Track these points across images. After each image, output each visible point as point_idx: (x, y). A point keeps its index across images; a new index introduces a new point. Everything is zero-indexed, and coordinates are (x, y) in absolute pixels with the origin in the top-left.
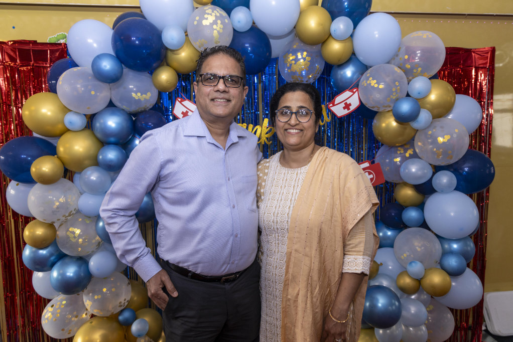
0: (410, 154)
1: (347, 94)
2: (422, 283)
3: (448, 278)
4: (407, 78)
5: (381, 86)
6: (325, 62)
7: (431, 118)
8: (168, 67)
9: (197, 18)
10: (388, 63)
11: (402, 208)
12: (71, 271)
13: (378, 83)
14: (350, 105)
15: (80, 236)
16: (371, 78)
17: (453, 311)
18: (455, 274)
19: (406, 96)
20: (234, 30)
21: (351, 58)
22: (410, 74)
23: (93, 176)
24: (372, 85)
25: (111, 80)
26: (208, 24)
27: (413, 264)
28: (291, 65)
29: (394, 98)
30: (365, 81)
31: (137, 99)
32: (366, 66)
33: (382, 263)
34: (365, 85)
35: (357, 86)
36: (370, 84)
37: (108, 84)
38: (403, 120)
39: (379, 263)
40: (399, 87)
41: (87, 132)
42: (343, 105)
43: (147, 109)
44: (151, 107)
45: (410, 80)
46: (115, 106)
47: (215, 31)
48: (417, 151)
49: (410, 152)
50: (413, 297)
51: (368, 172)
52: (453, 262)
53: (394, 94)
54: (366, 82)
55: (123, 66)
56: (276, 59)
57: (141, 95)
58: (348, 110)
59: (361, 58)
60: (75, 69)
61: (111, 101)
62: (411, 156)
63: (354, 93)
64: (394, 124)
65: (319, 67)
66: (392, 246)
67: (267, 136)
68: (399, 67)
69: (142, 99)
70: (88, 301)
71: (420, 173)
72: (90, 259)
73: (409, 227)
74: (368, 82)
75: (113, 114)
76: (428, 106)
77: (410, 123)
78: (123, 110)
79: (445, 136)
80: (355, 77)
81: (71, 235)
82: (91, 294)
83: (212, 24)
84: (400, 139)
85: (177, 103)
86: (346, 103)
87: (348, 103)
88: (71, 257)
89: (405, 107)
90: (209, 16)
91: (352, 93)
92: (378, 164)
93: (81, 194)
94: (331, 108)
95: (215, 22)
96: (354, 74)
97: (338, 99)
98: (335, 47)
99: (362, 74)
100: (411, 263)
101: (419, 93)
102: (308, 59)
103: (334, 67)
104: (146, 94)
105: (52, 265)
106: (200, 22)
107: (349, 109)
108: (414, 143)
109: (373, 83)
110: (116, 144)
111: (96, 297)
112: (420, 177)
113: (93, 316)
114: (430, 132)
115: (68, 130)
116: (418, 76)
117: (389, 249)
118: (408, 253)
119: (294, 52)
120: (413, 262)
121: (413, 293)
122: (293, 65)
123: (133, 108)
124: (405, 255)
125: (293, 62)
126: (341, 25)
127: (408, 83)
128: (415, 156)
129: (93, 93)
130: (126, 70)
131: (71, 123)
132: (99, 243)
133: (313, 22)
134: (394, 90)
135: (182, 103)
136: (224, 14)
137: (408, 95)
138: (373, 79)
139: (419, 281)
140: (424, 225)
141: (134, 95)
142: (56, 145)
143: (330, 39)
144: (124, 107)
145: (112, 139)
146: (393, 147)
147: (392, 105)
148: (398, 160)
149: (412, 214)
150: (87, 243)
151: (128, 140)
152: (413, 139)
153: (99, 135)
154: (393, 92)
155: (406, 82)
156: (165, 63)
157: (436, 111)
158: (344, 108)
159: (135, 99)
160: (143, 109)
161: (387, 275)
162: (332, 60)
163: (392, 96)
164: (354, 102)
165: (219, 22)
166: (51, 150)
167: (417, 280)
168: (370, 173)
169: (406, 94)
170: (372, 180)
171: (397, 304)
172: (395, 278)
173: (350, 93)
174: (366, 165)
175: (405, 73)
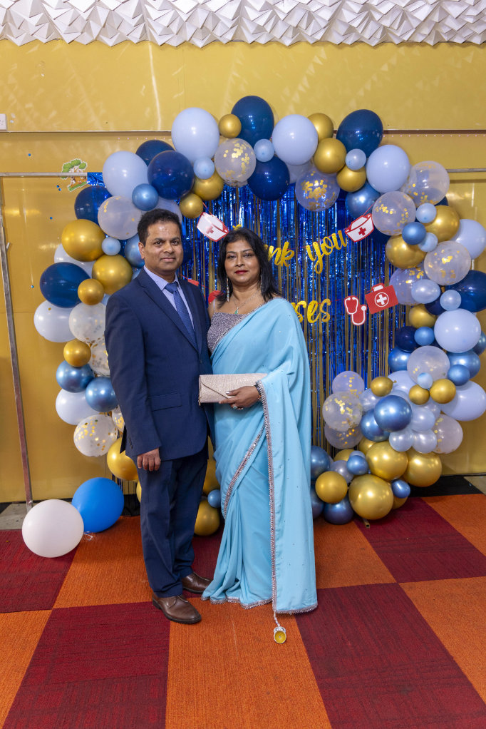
0: (420, 276)
1: (362, 219)
2: (430, 393)
3: (453, 387)
4: (416, 205)
5: (391, 213)
6: (341, 190)
7: (436, 242)
8: (195, 195)
9: (227, 151)
10: (399, 190)
11: (413, 330)
13: (389, 209)
14: (365, 230)
16: (382, 205)
17: (461, 423)
18: (460, 384)
19: (414, 222)
20: (257, 160)
21: (365, 185)
22: (417, 201)
26: (237, 157)
28: (308, 192)
29: (403, 223)
30: (377, 207)
32: (378, 193)
33: (396, 381)
34: (378, 211)
35: (371, 212)
36: (382, 210)
38: (412, 243)
39: (394, 382)
40: (407, 213)
42: (358, 230)
45: (418, 207)
47: (243, 164)
48: (427, 273)
49: (420, 274)
50: (424, 409)
51: (382, 294)
52: (457, 374)
53: (403, 219)
56: (294, 185)
59: (373, 186)
62: (421, 278)
63: (368, 219)
64: (404, 246)
65: (335, 194)
66: (405, 369)
67: (286, 259)
68: (408, 194)
71: (428, 293)
73: (421, 346)
74: (380, 208)
76: (435, 230)
77: (419, 245)
79: (449, 257)
80: (369, 203)
83: (240, 157)
84: (411, 261)
87: (363, 228)
89: (412, 232)
90: (237, 150)
91: (366, 219)
92: (392, 287)
94: (348, 233)
95: (243, 155)
96: (366, 201)
97: (354, 225)
98: (349, 176)
99: (375, 201)
100: (420, 375)
101: (425, 218)
102: (325, 186)
103: (348, 194)
105: (85, 387)
106: (229, 155)
107: (364, 234)
108: (423, 266)
109: (385, 209)
112: (430, 296)
114: (436, 254)
115: (103, 254)
116: (425, 202)
117: (403, 372)
118: (419, 367)
119: (312, 180)
121: (423, 405)
122: (310, 192)
124: (416, 370)
125: (311, 189)
126: (355, 157)
127: (416, 209)
128: (425, 277)
129: (133, 220)
131: (108, 247)
133: (329, 154)
134: (402, 215)
136: (250, 147)
137: (416, 220)
138: (385, 206)
140: (435, 343)
143: (346, 169)
146: (405, 270)
147: (401, 230)
148: (410, 282)
149: (423, 334)
152: (422, 261)
154: (402, 217)
155: (414, 207)
156: (193, 193)
157: (441, 235)
158: (360, 233)
161: (400, 390)
162: (346, 187)
163: (401, 222)
164: (369, 229)
165: (246, 155)
167: (427, 390)
168: (384, 296)
169: (414, 219)
170: (385, 301)
171: (408, 411)
172: (408, 393)
173: (364, 219)
174: (380, 287)
175: (414, 200)
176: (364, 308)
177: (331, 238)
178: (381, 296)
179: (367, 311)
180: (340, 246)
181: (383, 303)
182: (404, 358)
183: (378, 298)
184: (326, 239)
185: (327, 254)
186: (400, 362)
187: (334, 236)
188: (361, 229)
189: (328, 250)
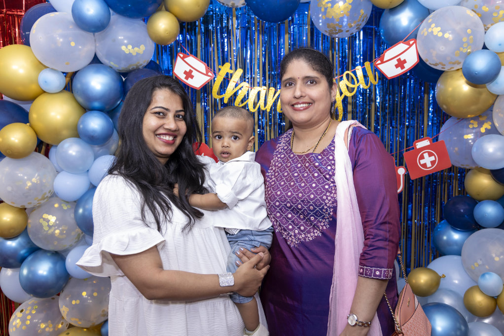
0: (486, 129)
1: (401, 47)
2: (498, 302)
4: (485, 26)
5: (447, 36)
8: (167, 13)
10: (459, 4)
11: (474, 202)
12: (44, 269)
13: (443, 32)
14: (405, 61)
15: (55, 225)
16: (433, 25)
19: (483, 49)
22: (488, 20)
23: (72, 149)
24: (435, 34)
25: (97, 28)
27: (487, 276)
28: (326, 9)
29: (465, 51)
30: (425, 29)
31: (127, 53)
32: (428, 9)
33: (445, 274)
34: (426, 34)
35: (414, 37)
36: (432, 32)
37: (92, 34)
38: (475, 80)
39: (440, 275)
40: (471, 37)
41: (66, 95)
42: (395, 62)
43: (141, 67)
44: (145, 64)
45: (488, 28)
46: (100, 63)
48: (497, 125)
49: (487, 126)
50: (487, 321)
51: (428, 152)
53: (465, 45)
54: (427, 31)
55: (111, 11)
56: (307, 4)
57: (133, 48)
58: (402, 69)
60: (52, 15)
61: (95, 55)
62: (488, 132)
63: (411, 46)
65: (365, 13)
66: (459, 253)
68: (472, 10)
69: (134, 54)
70: (64, 306)
71: (499, 154)
72: (67, 255)
73: (484, 228)
74: (430, 30)
75: (98, 71)
77: (486, 84)
78: (111, 67)
80: (413, 25)
81: (45, 224)
82: (68, 299)
84: (473, 108)
85: (179, 59)
86: (400, 59)
87: (402, 60)
88: (46, 251)
89: (480, 64)
91: (408, 46)
92: (443, 142)
93: (58, 172)
94: (379, 66)
96: (411, 20)
97: (388, 54)
99: (422, 21)
100: (483, 275)
101: (500, 45)
103: (385, 12)
104: (139, 47)
107: (403, 67)
108: (492, 114)
109: (436, 31)
110: (100, 110)
111: (74, 302)
112: (500, 160)
113: (70, 326)
115: (43, 92)
116: (500, 21)
117: (456, 258)
118: (480, 262)
120: (487, 273)
121: (487, 316)
122: (328, 10)
123: (122, 66)
124: (476, 265)
125: (330, 5)
127: (486, 32)
128: (494, 131)
129: (73, 44)
130: (114, 17)
131: (46, 82)
132: (79, 235)
134: (465, 40)
135: (185, 59)
137: (485, 47)
138: (436, 26)
139: (495, 299)
141: (123, 48)
142: (28, 111)
144: (112, 64)
145: (96, 104)
146: (463, 119)
147: (462, 61)
148: (470, 136)
149: (488, 210)
150: (64, 236)
151: (116, 106)
152: (490, 108)
153: (80, 99)
154: (464, 43)
155: (482, 29)
156: (164, 7)
158: (397, 66)
159: (125, 53)
160: (135, 67)
161: (451, 291)
162: (382, 3)
163: (461, 49)
164: (411, 60)
166: (23, 117)
167: (493, 297)
168: (430, 155)
169: (482, 46)
170: (433, 163)
171: (463, 328)
172: (462, 295)
173: (405, 47)
174: (426, 143)
175: (482, 18)
176: (401, 171)
177: (355, 73)
178: (426, 155)
179: (407, 176)
180: (367, 85)
181: (429, 165)
182: (456, 236)
183: (422, 157)
184: (348, 75)
185: (349, 95)
186: (450, 242)
187: (359, 70)
188: (399, 60)
189: (350, 90)
